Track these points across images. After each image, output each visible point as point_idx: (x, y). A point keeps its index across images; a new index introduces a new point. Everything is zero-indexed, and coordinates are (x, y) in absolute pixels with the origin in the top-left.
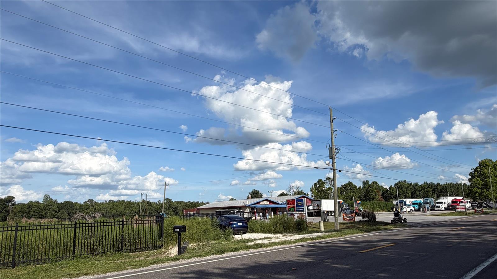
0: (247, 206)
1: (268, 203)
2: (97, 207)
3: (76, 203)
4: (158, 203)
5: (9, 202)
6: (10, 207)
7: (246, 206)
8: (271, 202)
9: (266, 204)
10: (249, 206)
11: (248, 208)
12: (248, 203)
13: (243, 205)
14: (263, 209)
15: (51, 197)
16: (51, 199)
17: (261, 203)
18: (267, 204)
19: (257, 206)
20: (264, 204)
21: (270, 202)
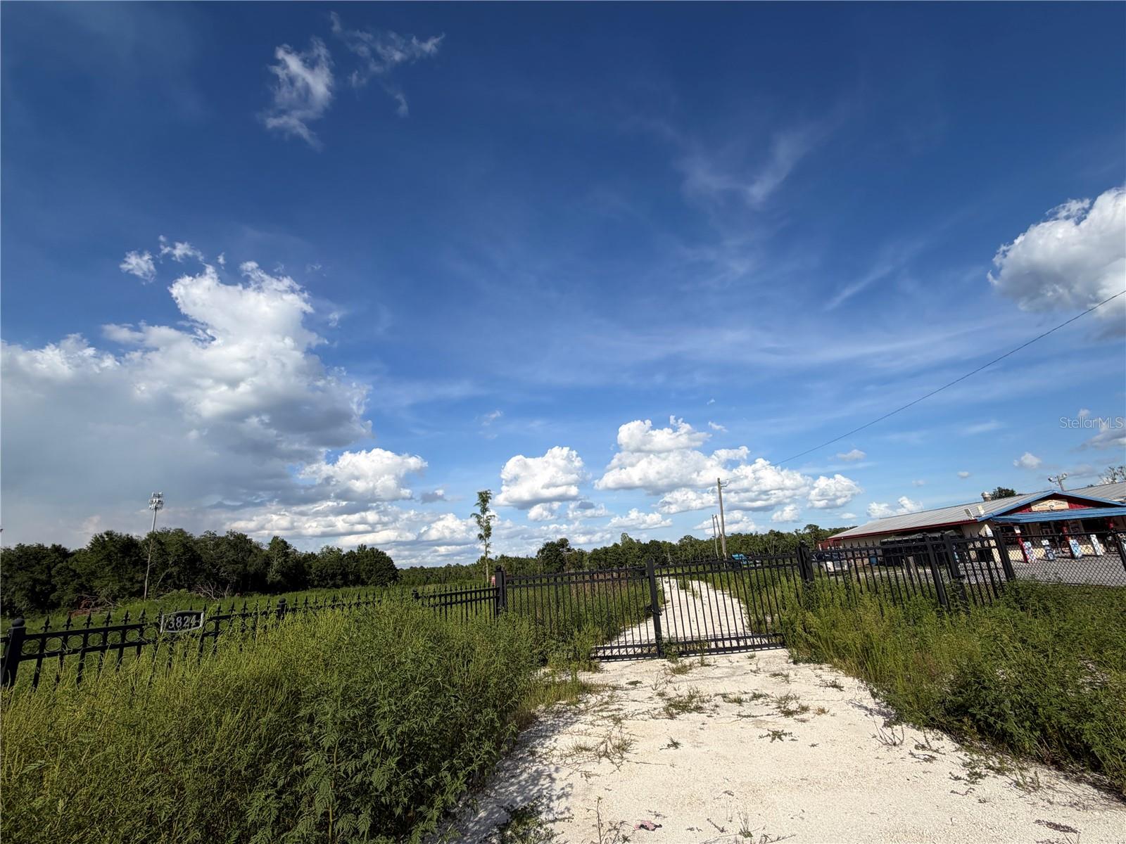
0: (983, 521)
1: (1064, 505)
2: (697, 546)
3: (665, 542)
4: (795, 534)
5: (563, 548)
6: (566, 554)
7: (979, 520)
8: (1074, 501)
9: (1053, 508)
10: (988, 521)
11: (986, 526)
12: (982, 512)
13: (967, 518)
14: (1050, 527)
15: (630, 536)
16: (631, 539)
17: (1034, 508)
18: (1062, 510)
19: (1023, 517)
20: (1048, 511)
21: (1069, 502)
